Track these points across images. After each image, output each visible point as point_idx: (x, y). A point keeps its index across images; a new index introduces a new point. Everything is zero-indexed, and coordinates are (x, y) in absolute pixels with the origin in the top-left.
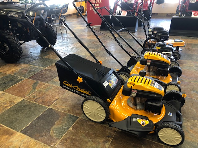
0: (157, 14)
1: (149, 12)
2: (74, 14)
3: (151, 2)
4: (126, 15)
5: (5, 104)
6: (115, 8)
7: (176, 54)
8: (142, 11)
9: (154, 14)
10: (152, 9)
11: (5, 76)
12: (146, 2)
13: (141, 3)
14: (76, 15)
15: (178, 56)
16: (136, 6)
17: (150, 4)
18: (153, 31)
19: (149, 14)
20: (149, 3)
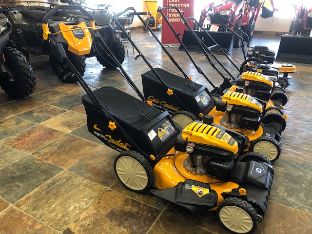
0: (261, 32)
1: (250, 28)
2: (139, 28)
3: (253, 15)
4: (216, 30)
5: (78, 121)
6: (202, 20)
7: (283, 81)
8: (240, 26)
9: (258, 32)
10: (254, 24)
11: (67, 95)
12: (247, 14)
13: (239, 14)
14: (143, 30)
15: (285, 84)
16: (232, 19)
17: (252, 18)
18: (254, 52)
19: (250, 31)
20: (250, 15)
